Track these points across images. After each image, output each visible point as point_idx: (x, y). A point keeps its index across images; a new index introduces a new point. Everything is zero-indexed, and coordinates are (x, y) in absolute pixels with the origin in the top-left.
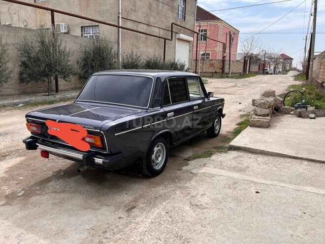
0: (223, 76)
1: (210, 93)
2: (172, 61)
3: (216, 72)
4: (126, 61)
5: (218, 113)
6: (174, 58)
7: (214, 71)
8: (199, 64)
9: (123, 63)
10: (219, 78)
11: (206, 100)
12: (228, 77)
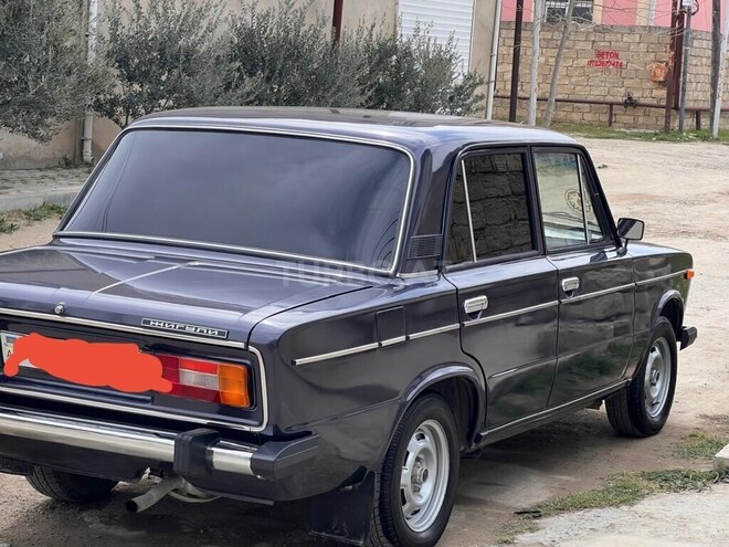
0: (675, 124)
1: (628, 223)
2: (381, 33)
3: (630, 103)
4: (127, 27)
5: (661, 320)
6: (389, 19)
7: (619, 95)
8: (536, 54)
9: (114, 38)
10: (646, 137)
11: (611, 255)
12: (706, 137)
